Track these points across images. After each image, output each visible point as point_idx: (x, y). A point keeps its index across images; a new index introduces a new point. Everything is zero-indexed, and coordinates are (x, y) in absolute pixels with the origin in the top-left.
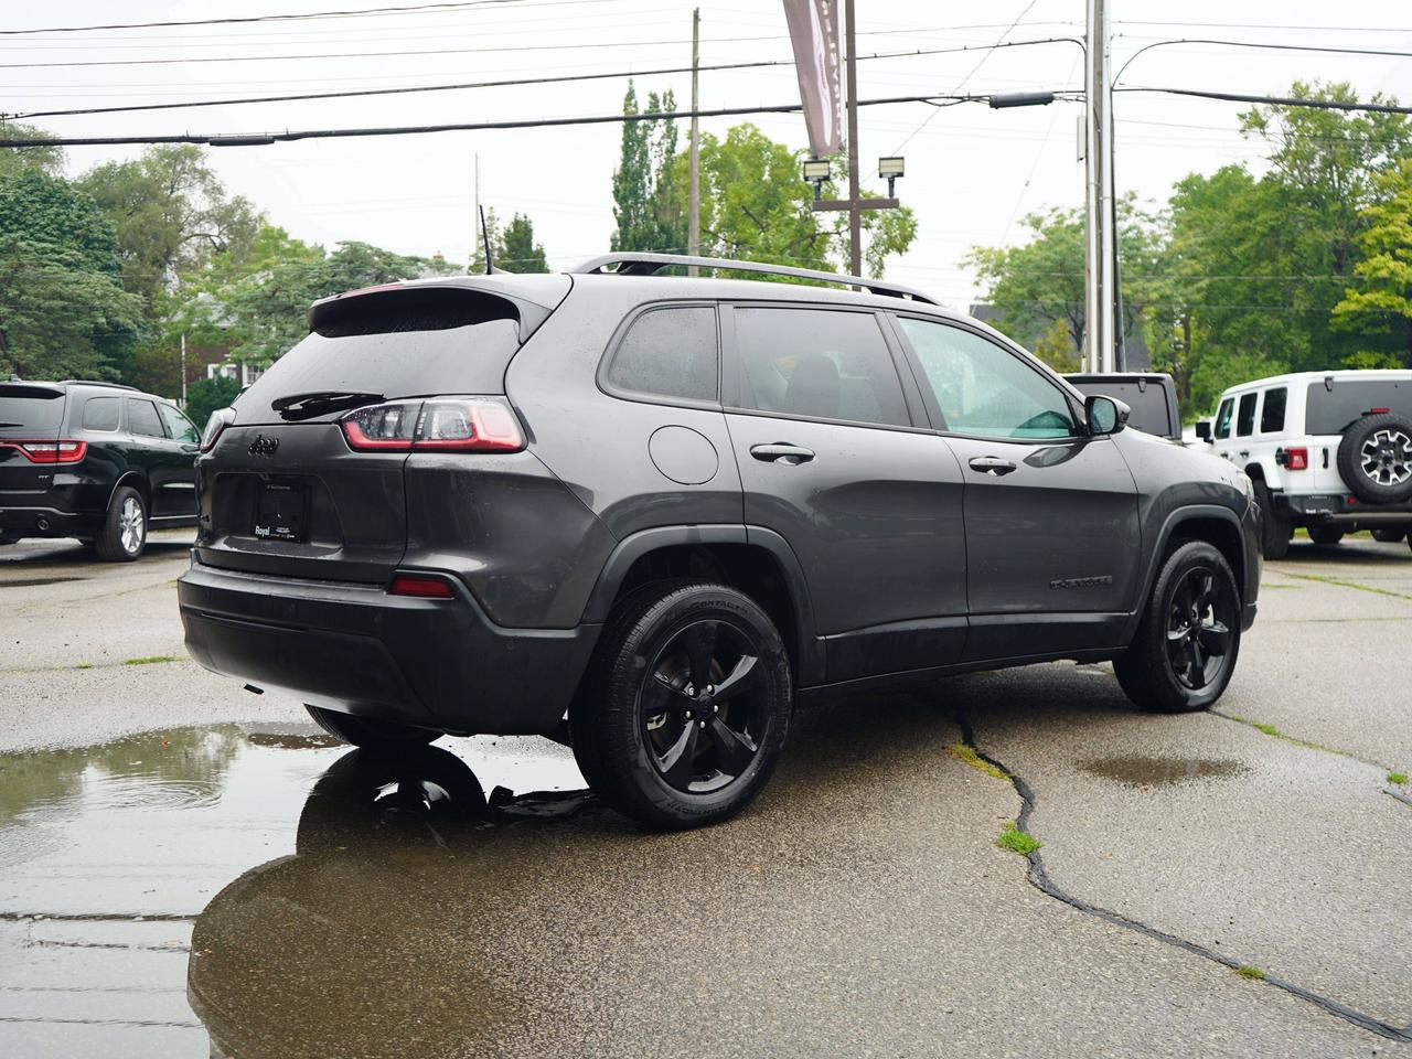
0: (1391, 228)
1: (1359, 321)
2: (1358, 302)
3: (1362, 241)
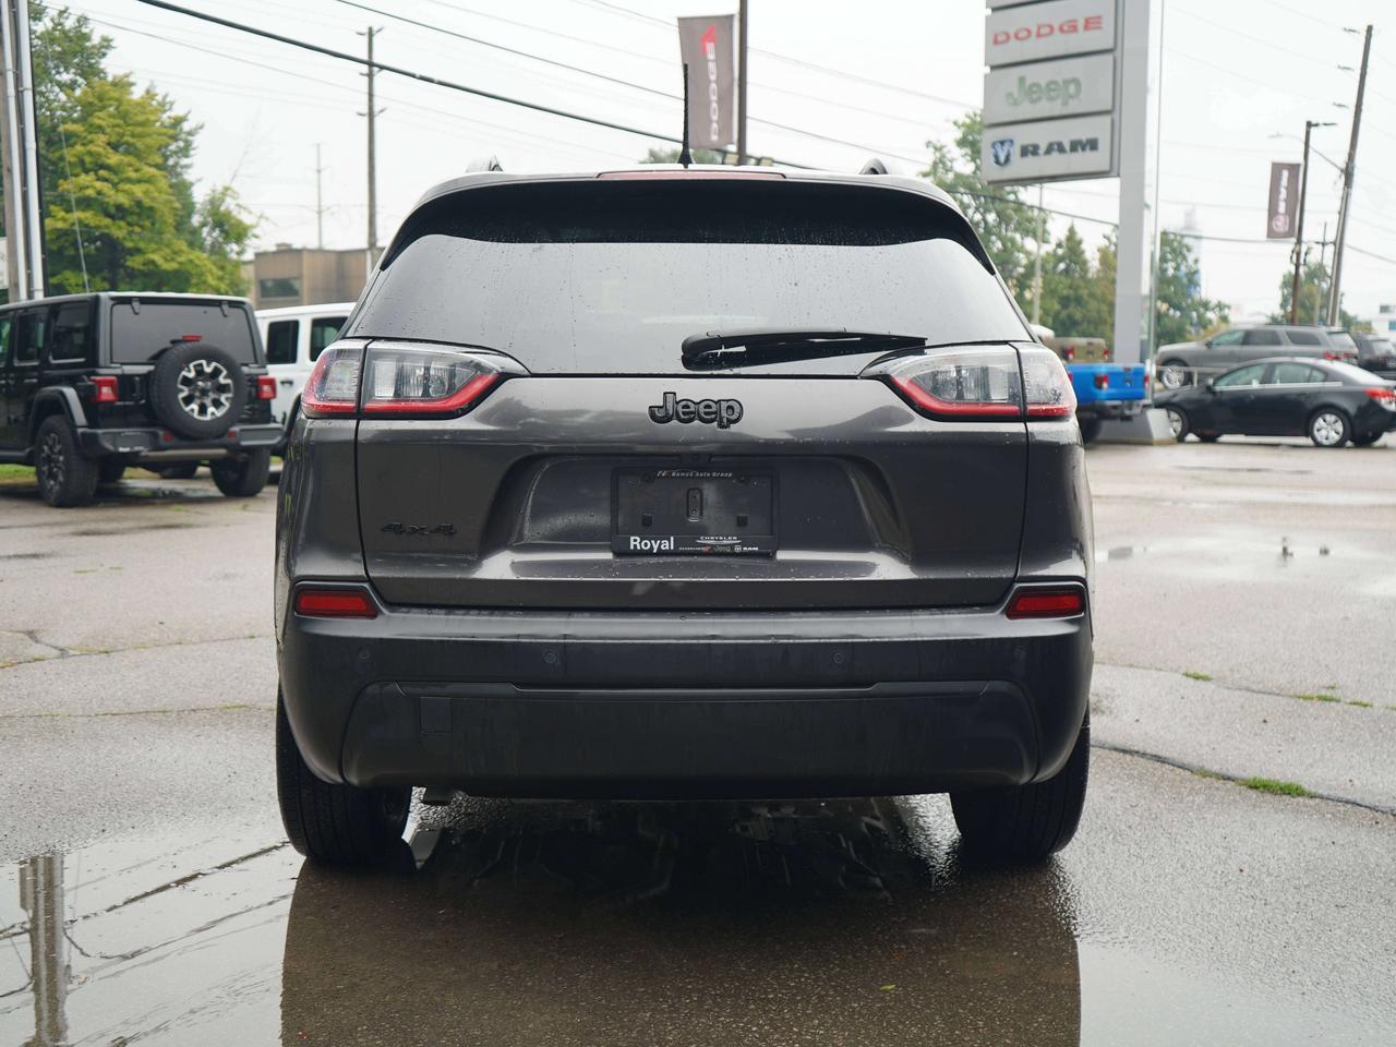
0: (92, 148)
1: (63, 240)
2: (64, 220)
3: (62, 158)
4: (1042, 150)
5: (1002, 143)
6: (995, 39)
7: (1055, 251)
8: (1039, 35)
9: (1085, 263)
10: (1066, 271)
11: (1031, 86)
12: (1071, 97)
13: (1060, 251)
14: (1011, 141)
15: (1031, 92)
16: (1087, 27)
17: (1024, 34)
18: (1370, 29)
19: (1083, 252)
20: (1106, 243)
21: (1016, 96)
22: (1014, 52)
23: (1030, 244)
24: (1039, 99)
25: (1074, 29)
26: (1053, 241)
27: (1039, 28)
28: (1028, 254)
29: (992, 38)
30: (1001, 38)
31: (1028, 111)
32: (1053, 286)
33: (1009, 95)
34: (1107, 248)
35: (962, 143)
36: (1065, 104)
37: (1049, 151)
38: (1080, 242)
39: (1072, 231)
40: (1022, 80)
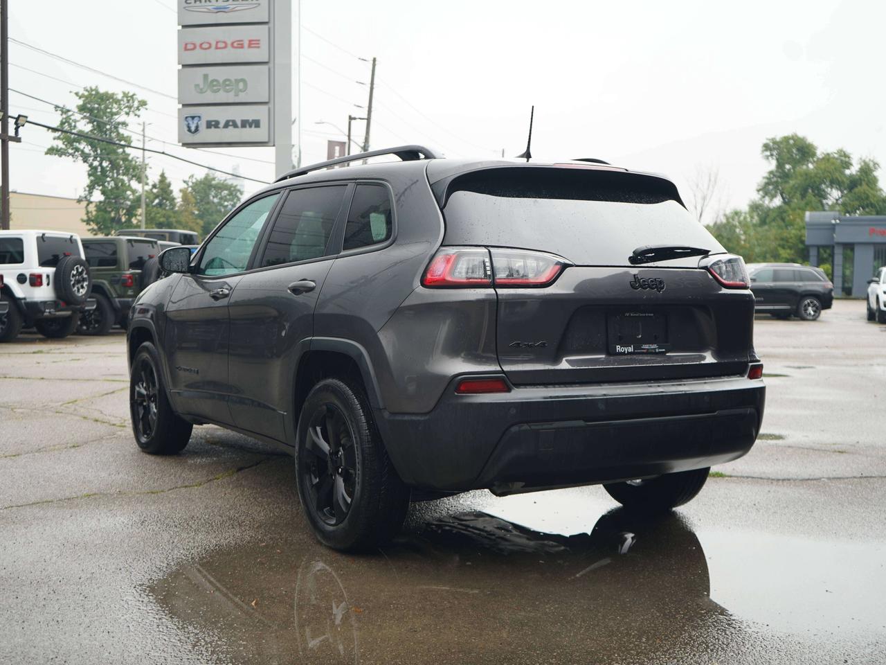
4: (221, 125)
5: (193, 118)
6: (185, 47)
7: (151, 190)
8: (217, 48)
9: (174, 199)
10: (160, 204)
11: (213, 81)
12: (241, 91)
13: (155, 191)
14: (199, 117)
15: (213, 85)
16: (250, 46)
17: (205, 46)
18: (374, 60)
19: (171, 192)
20: (185, 186)
21: (201, 86)
22: (198, 56)
23: (134, 184)
24: (219, 90)
25: (242, 46)
26: (151, 182)
27: (217, 43)
28: (134, 192)
29: (184, 46)
30: (190, 46)
31: (210, 97)
32: (152, 215)
33: (197, 86)
34: (187, 189)
35: (82, 109)
36: (237, 95)
37: (226, 125)
38: (169, 185)
39: (163, 176)
40: (206, 76)
